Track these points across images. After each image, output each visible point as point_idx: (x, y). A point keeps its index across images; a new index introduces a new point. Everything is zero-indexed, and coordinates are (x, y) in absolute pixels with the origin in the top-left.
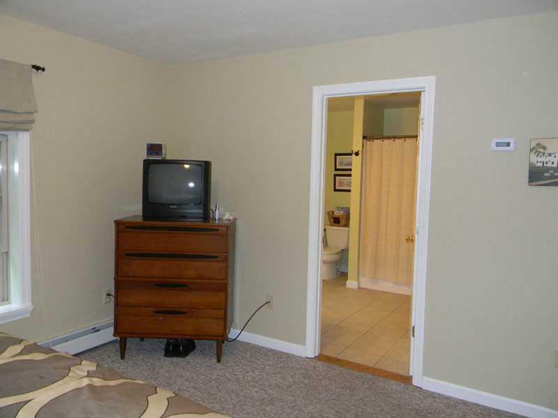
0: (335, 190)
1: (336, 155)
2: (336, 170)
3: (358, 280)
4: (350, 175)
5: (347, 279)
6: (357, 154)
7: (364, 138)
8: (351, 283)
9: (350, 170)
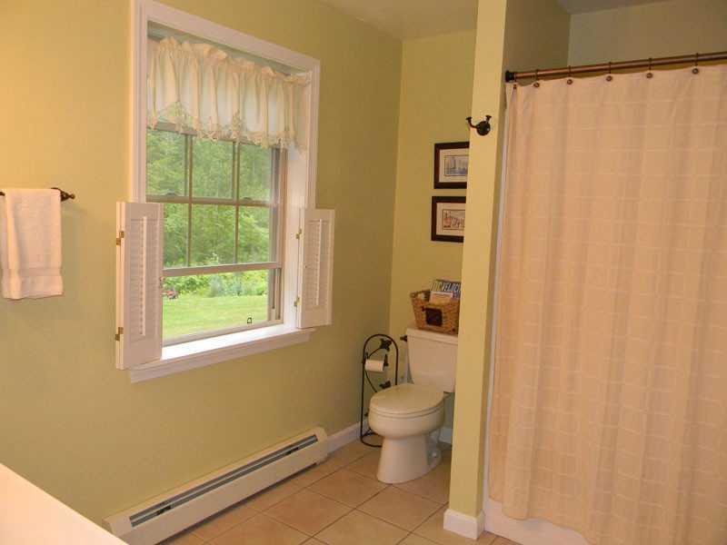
0: (435, 237)
1: (439, 147)
2: (438, 185)
3: (479, 510)
4: (462, 200)
5: (446, 506)
6: (483, 129)
7: (509, 77)
8: (459, 520)
9: (463, 185)
